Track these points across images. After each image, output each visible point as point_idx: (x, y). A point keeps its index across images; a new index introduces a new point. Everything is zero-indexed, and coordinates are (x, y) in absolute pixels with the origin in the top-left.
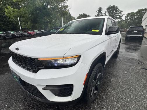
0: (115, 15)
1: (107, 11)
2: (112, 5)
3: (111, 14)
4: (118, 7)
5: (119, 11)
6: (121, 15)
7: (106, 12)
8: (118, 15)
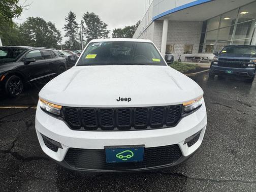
0: (97, 29)
1: (84, 21)
2: (90, 13)
3: (91, 27)
4: (100, 18)
5: (102, 24)
6: (106, 31)
7: (82, 23)
8: (102, 31)
